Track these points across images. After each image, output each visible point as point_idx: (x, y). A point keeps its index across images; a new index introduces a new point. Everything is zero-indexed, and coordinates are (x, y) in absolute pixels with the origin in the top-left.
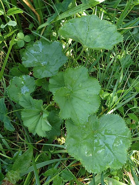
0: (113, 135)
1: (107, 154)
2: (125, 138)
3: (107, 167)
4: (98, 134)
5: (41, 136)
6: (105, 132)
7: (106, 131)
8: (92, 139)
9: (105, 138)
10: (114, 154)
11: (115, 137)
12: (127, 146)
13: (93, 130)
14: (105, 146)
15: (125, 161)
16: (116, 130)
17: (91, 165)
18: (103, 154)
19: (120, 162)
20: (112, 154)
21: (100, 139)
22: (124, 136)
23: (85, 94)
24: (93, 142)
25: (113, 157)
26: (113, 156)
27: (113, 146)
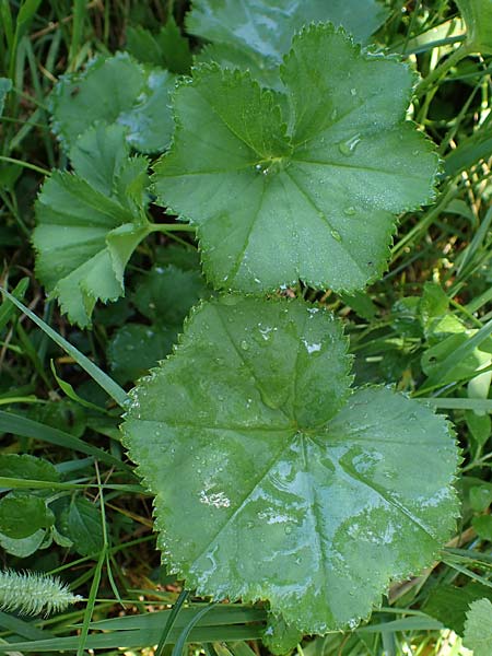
0: (375, 487)
1: (294, 546)
2: (416, 529)
3: (260, 595)
4: (309, 448)
5: (66, 315)
6: (345, 455)
7: (354, 452)
8: (271, 449)
9: (329, 481)
10: (325, 559)
11: (374, 500)
12: (404, 565)
13: (299, 416)
14: (309, 511)
15: (355, 616)
16: (395, 475)
17: (194, 546)
18: (280, 534)
19: (329, 610)
20: (317, 556)
21: (306, 469)
22: (418, 521)
23: (346, 191)
24: (270, 465)
25: (311, 570)
26: (317, 568)
27: (344, 528)
